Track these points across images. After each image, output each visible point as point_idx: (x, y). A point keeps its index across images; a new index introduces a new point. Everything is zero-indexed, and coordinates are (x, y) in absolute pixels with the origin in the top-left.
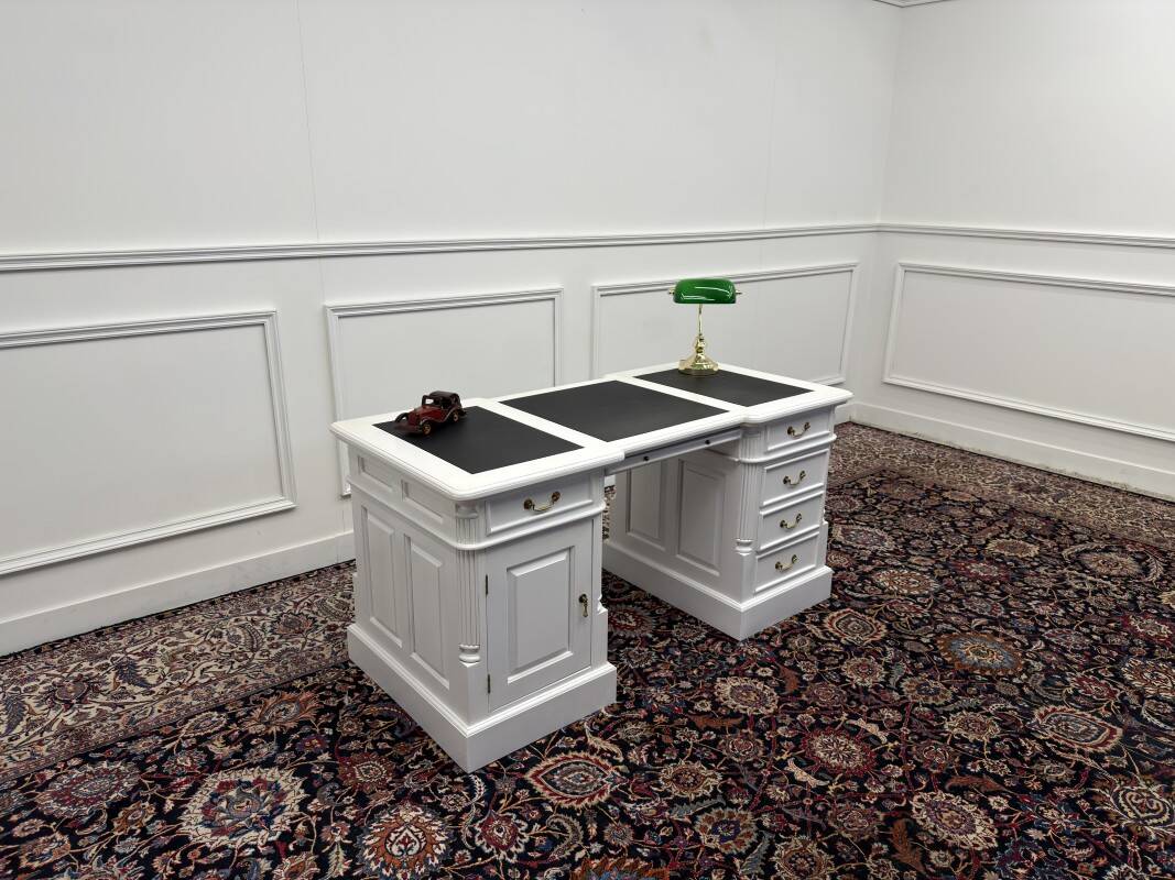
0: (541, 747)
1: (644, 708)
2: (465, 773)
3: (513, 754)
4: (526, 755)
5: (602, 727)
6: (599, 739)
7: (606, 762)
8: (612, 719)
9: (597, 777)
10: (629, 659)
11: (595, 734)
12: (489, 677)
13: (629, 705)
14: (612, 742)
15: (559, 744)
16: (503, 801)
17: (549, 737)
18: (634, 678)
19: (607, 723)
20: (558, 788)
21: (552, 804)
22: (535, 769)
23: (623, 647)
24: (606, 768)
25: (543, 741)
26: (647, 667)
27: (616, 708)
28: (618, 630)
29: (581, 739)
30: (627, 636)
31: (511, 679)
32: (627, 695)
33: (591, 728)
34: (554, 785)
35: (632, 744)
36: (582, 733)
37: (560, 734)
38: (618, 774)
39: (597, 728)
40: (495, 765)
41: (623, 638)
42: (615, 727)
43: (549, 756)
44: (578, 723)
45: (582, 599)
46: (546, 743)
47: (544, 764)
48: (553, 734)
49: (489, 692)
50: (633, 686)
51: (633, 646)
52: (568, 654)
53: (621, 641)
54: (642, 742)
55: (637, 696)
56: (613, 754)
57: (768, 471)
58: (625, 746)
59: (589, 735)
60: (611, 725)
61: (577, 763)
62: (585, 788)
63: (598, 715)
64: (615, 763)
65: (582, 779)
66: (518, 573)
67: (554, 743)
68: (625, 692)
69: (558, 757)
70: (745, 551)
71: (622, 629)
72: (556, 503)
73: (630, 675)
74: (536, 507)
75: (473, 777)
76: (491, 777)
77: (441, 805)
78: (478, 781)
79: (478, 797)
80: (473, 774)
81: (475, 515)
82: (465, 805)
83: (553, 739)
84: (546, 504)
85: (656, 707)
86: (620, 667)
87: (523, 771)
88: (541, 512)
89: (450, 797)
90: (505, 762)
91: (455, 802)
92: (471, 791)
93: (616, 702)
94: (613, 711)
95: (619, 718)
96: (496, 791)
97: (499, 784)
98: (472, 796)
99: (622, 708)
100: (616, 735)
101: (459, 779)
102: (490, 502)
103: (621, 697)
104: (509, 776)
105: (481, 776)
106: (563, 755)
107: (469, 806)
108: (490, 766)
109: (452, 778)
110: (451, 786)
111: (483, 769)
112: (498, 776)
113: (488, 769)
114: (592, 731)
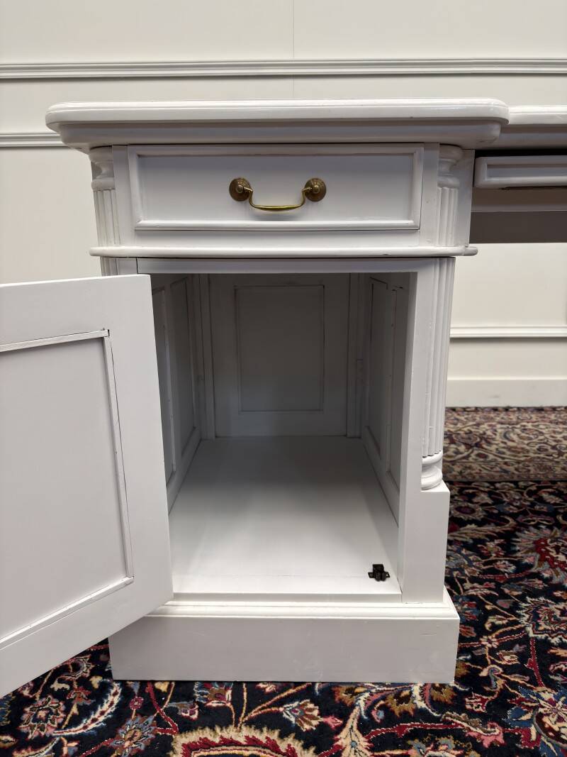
0: (255, 692)
1: (503, 725)
2: (109, 675)
3: (206, 684)
4: (219, 696)
5: (390, 718)
6: (363, 742)
8: (421, 713)
10: (535, 617)
11: (364, 727)
13: (475, 703)
15: (289, 713)
17: (286, 685)
18: (523, 657)
19: (405, 716)
22: (207, 734)
23: (535, 593)
25: (269, 689)
26: (563, 645)
27: (446, 696)
28: (546, 565)
29: (332, 721)
30: (556, 580)
32: (487, 680)
33: (368, 711)
36: (343, 712)
37: (306, 691)
39: (378, 716)
40: (163, 687)
41: (546, 581)
42: (415, 734)
43: (249, 723)
44: (352, 689)
46: (272, 694)
47: (230, 733)
48: (297, 684)
50: (508, 669)
51: (558, 600)
53: (539, 584)
55: (504, 693)
59: (352, 722)
60: (409, 726)
63: (400, 693)
67: (281, 703)
68: (484, 673)
69: (262, 737)
71: (553, 567)
72: (315, 203)
73: (517, 646)
74: (259, 200)
75: (116, 688)
76: (136, 703)
77: (27, 710)
78: (113, 699)
79: (77, 730)
80: (123, 683)
81: (109, 181)
82: (50, 731)
83: (286, 694)
84: (289, 196)
85: (534, 737)
86: (508, 625)
87: (186, 726)
88: (276, 212)
89: (53, 703)
90: (183, 689)
91: (47, 716)
92: (85, 712)
93: (452, 683)
94: (434, 699)
95: (437, 720)
96: (113, 735)
97: (130, 724)
98: (75, 721)
99: (457, 703)
100: (404, 752)
101: (96, 681)
102: (139, 156)
103: (470, 679)
104: (159, 721)
105: (127, 693)
106: (275, 735)
107: (51, 738)
108: (157, 685)
109: (93, 673)
110: (75, 686)
111: (143, 683)
112: (145, 711)
113: (148, 689)
114: (365, 718)
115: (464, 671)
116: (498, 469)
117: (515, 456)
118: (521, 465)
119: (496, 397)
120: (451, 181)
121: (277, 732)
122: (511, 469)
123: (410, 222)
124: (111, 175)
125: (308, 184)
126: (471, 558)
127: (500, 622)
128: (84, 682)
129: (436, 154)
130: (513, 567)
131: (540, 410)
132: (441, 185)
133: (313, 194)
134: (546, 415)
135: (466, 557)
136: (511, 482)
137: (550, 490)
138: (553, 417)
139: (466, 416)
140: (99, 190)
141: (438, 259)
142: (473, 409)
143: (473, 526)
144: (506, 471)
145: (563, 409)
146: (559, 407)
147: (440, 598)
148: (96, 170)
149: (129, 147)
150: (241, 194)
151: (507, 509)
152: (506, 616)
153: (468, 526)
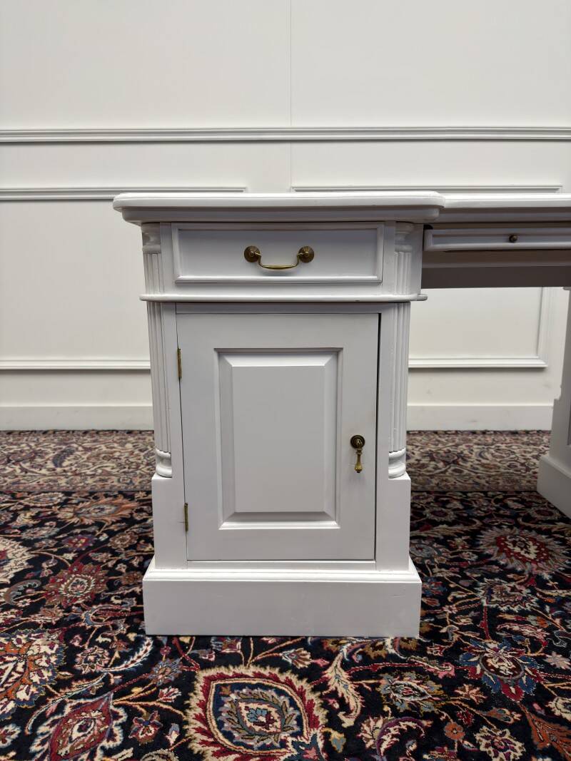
0: (260, 643)
1: (455, 664)
2: (143, 632)
3: (220, 638)
4: (231, 646)
5: (366, 659)
6: (344, 675)
7: (321, 714)
8: (391, 657)
9: (283, 729)
10: (489, 593)
11: (346, 665)
12: (186, 505)
13: (435, 650)
14: (360, 690)
15: (287, 657)
16: (136, 690)
17: (285, 638)
18: (476, 620)
19: (379, 659)
20: (217, 713)
21: (182, 733)
22: (223, 670)
23: (491, 575)
24: (314, 723)
25: (271, 641)
26: (510, 612)
27: (412, 645)
28: (504, 555)
29: (321, 662)
30: (510, 566)
31: (227, 526)
32: (446, 635)
33: (350, 656)
34: (218, 703)
35: (386, 708)
36: (330, 656)
37: (302, 643)
38: (321, 744)
39: (357, 658)
40: (187, 640)
41: (502, 566)
42: (385, 670)
43: (256, 663)
44: (338, 641)
45: (357, 443)
46: (274, 645)
47: (241, 669)
48: (293, 638)
49: (187, 529)
50: (462, 628)
51: (509, 580)
52: (331, 525)
53: (496, 569)
54: (407, 713)
55: (458, 644)
56: (345, 707)
58: (373, 705)
59: (337, 662)
60: (381, 665)
61: (280, 693)
62: (251, 734)
63: (376, 644)
64: (334, 722)
65: (263, 719)
66: (236, 362)
67: (281, 650)
68: (444, 630)
69: (266, 672)
71: (509, 556)
72: (307, 264)
73: (473, 612)
74: (266, 261)
75: (149, 640)
76: (165, 651)
77: (79, 655)
78: (146, 649)
79: (121, 668)
80: (154, 637)
81: (157, 247)
82: (98, 669)
83: (284, 644)
84: (288, 260)
85: (478, 672)
86: (466, 598)
87: (206, 665)
88: (278, 270)
89: (99, 651)
90: (202, 641)
91: (95, 659)
92: (125, 657)
93: (417, 637)
94: (403, 647)
95: (404, 661)
96: (149, 671)
97: (162, 665)
98: (118, 663)
99: (421, 650)
100: (377, 681)
101: (132, 636)
102: (179, 230)
103: (432, 634)
104: (184, 662)
105: (157, 644)
106: (276, 671)
107: (100, 674)
108: (181, 639)
109: (129, 631)
110: (116, 639)
111: (170, 638)
112: (173, 655)
113: (174, 641)
114: (347, 659)
115: (427, 629)
116: (471, 481)
117: (487, 471)
118: (491, 479)
119: (475, 421)
120: (405, 248)
121: (277, 670)
122: (483, 481)
123: (375, 277)
124: (159, 242)
125: (301, 251)
126: (441, 550)
127: (461, 596)
128: (123, 637)
129: (393, 229)
130: (476, 557)
131: (514, 433)
132: (397, 251)
133: (305, 258)
134: (519, 438)
135: (437, 549)
136: (481, 492)
137: (515, 498)
138: (525, 439)
139: (447, 438)
140: (148, 254)
141: (396, 304)
142: (454, 432)
143: (445, 526)
144: (477, 483)
145: (535, 432)
146: (532, 431)
147: (406, 567)
148: (145, 238)
149: (172, 224)
150: (252, 257)
151: (475, 513)
152: (466, 592)
153: (441, 526)
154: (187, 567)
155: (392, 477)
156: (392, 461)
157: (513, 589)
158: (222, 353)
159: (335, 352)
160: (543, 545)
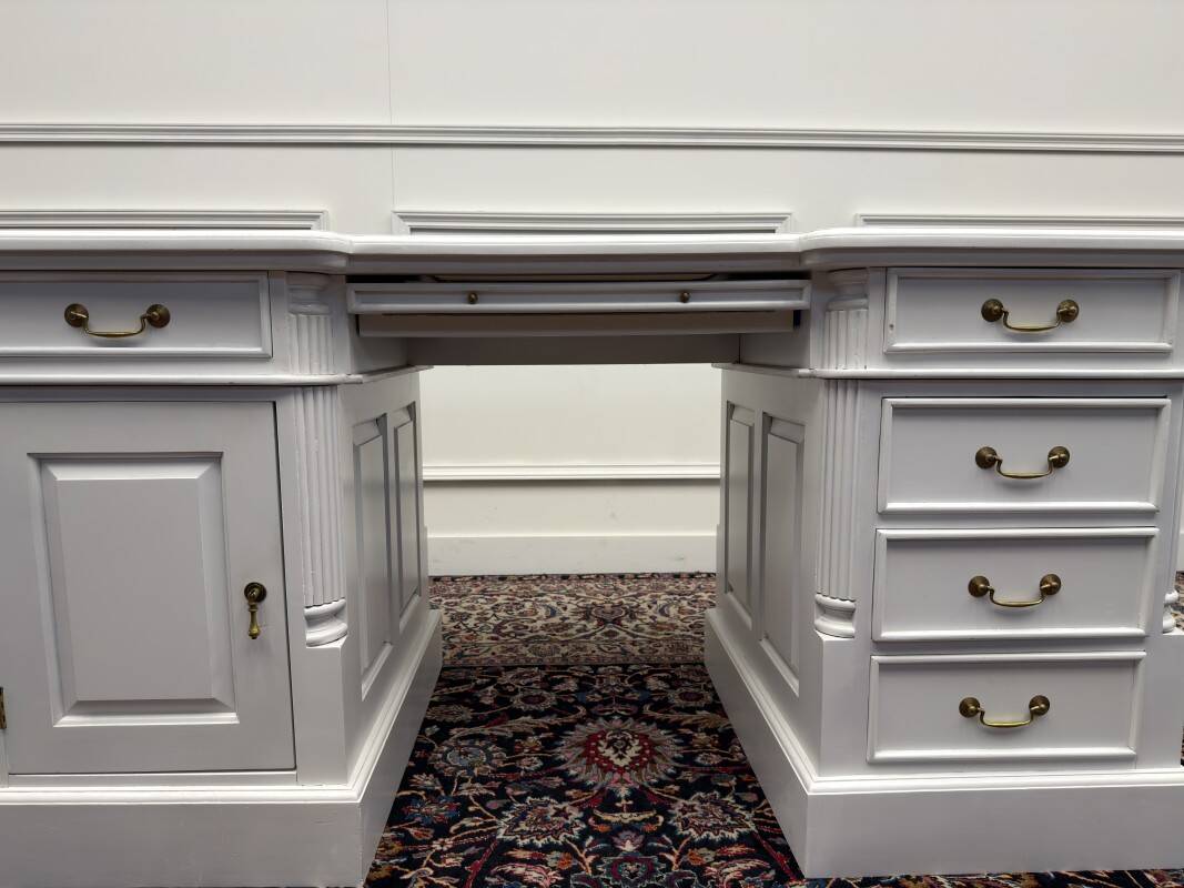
10: (519, 819)
12: (1, 691)
18: (469, 860)
26: (528, 847)
28: (583, 761)
30: (580, 778)
31: (69, 721)
32: (406, 883)
41: (567, 779)
45: (255, 594)
49: (4, 727)
50: (440, 872)
51: (563, 800)
52: (228, 718)
53: (555, 783)
57: (898, 410)
66: (63, 474)
68: (408, 876)
70: (832, 631)
71: (589, 763)
72: (158, 330)
73: (473, 848)
74: (98, 325)
84: (126, 323)
86: (481, 826)
88: (114, 340)
93: (360, 886)
103: (387, 882)
115: (383, 875)
116: (617, 650)
117: (653, 634)
118: (651, 645)
120: (310, 307)
122: (635, 649)
123: (258, 350)
126: (495, 755)
127: (473, 824)
129: (283, 282)
130: (538, 764)
132: (295, 313)
133: (157, 321)
135: (490, 757)
136: (620, 665)
137: (662, 675)
139: (631, 585)
141: (299, 389)
142: (647, 576)
143: (529, 718)
144: (624, 652)
150: (77, 320)
151: (589, 697)
152: (485, 817)
153: (523, 718)
154: (9, 784)
155: (312, 644)
156: (312, 621)
157: (559, 813)
158: (43, 460)
159: (215, 458)
160: (653, 745)
